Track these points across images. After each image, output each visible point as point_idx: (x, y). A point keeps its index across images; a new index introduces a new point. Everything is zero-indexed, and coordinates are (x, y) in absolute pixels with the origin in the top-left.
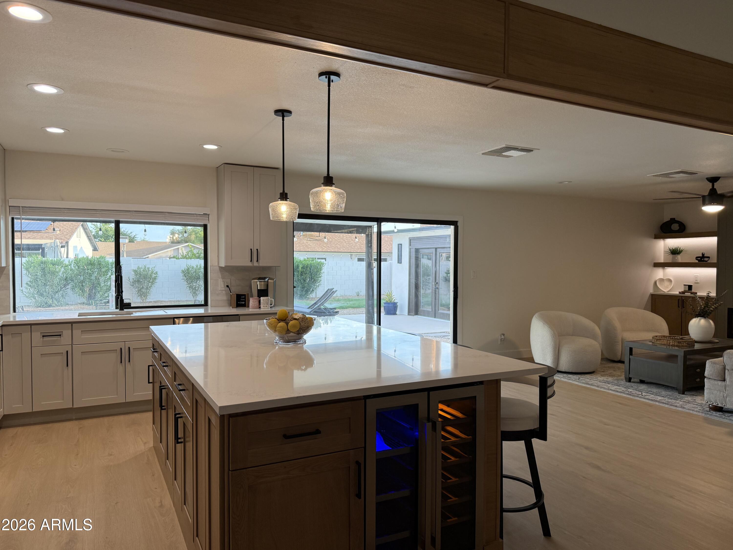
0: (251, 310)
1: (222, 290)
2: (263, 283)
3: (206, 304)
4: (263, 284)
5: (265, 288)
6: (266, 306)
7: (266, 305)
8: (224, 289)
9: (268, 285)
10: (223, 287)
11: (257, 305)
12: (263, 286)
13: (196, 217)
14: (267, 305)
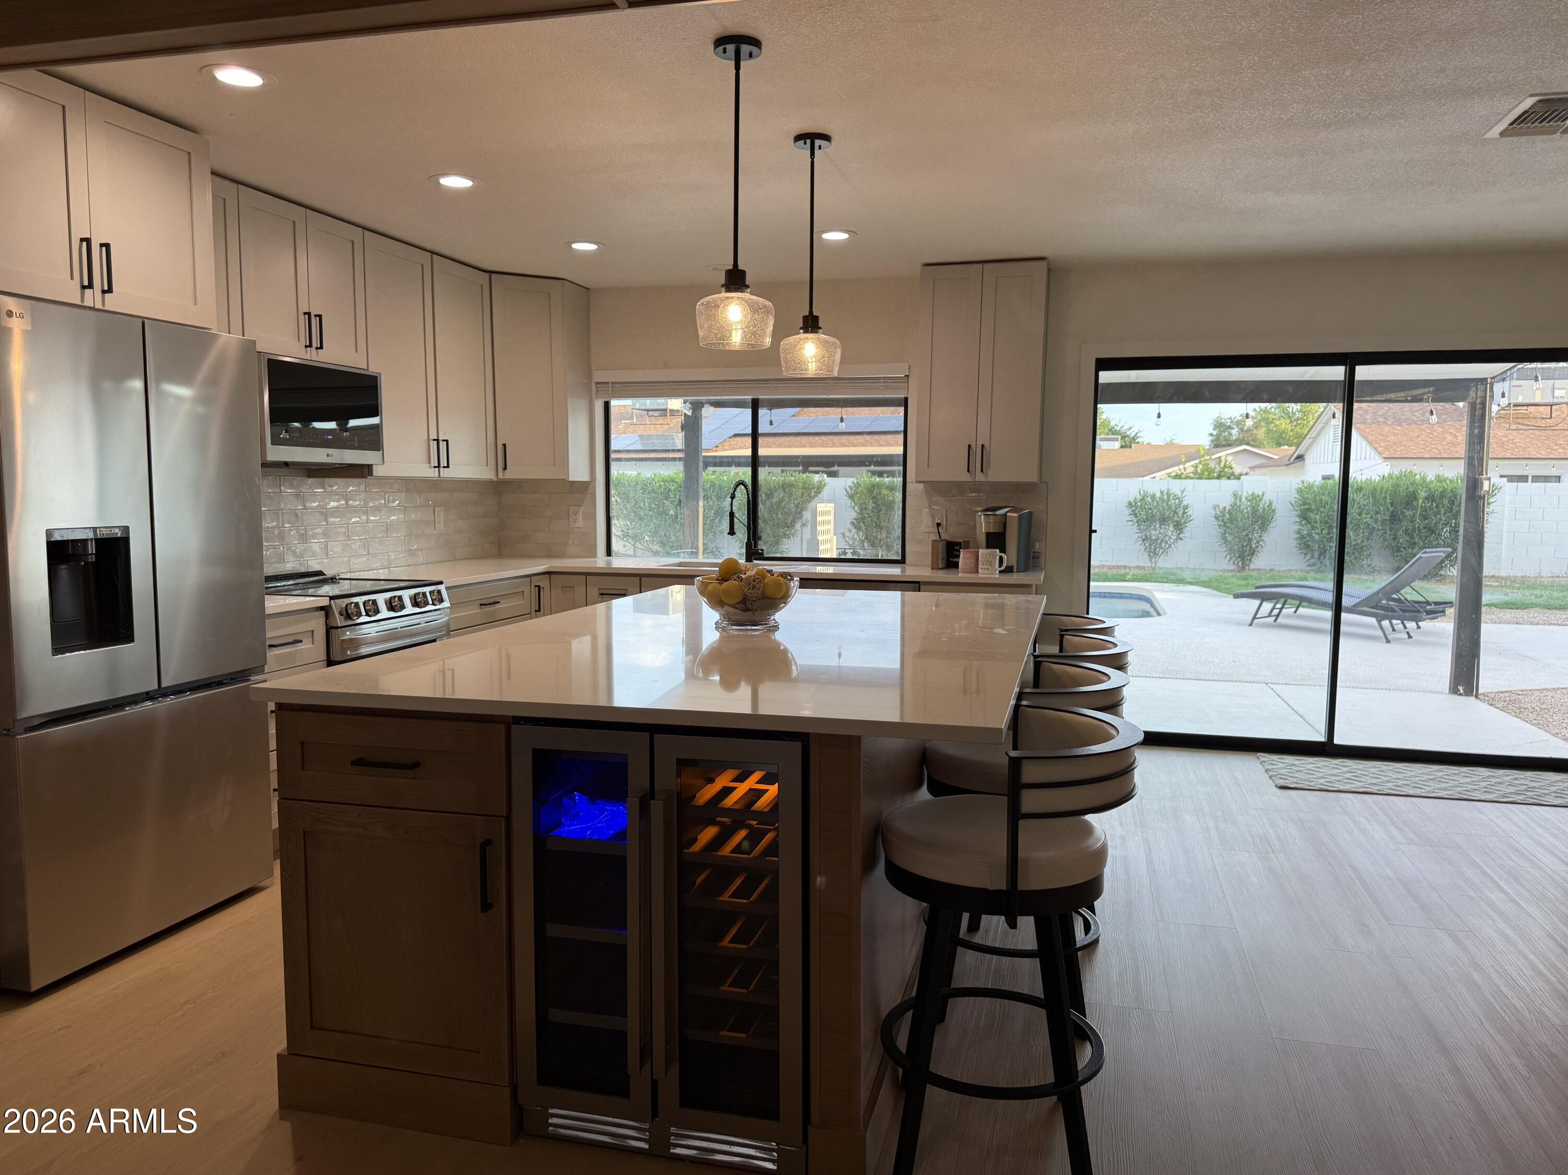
0: (961, 576)
1: (929, 533)
2: (992, 519)
3: (902, 561)
4: (992, 521)
5: (1001, 531)
6: (988, 569)
7: (986, 567)
8: (932, 531)
9: (1005, 524)
10: (931, 525)
11: (972, 565)
12: (992, 524)
13: (884, 384)
14: (988, 567)
